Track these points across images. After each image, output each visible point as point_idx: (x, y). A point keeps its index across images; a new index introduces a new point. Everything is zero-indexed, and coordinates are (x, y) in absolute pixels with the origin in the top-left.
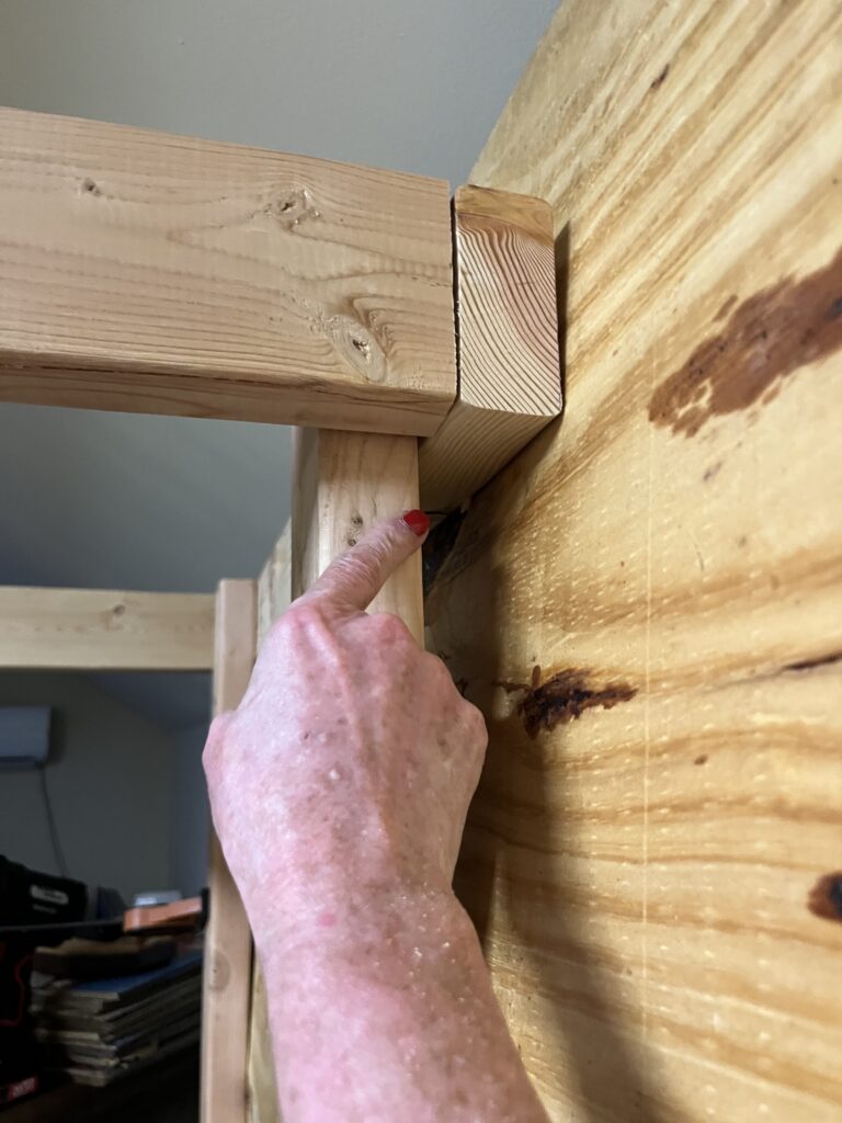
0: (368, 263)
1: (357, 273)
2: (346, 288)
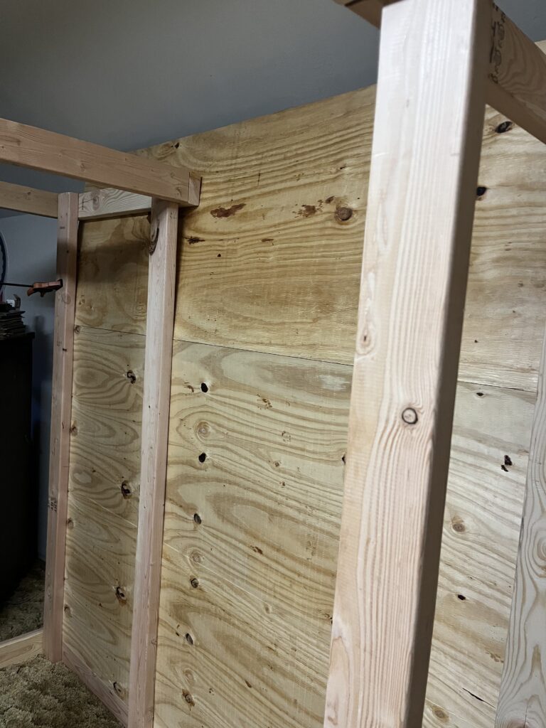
0: (180, 182)
1: (179, 184)
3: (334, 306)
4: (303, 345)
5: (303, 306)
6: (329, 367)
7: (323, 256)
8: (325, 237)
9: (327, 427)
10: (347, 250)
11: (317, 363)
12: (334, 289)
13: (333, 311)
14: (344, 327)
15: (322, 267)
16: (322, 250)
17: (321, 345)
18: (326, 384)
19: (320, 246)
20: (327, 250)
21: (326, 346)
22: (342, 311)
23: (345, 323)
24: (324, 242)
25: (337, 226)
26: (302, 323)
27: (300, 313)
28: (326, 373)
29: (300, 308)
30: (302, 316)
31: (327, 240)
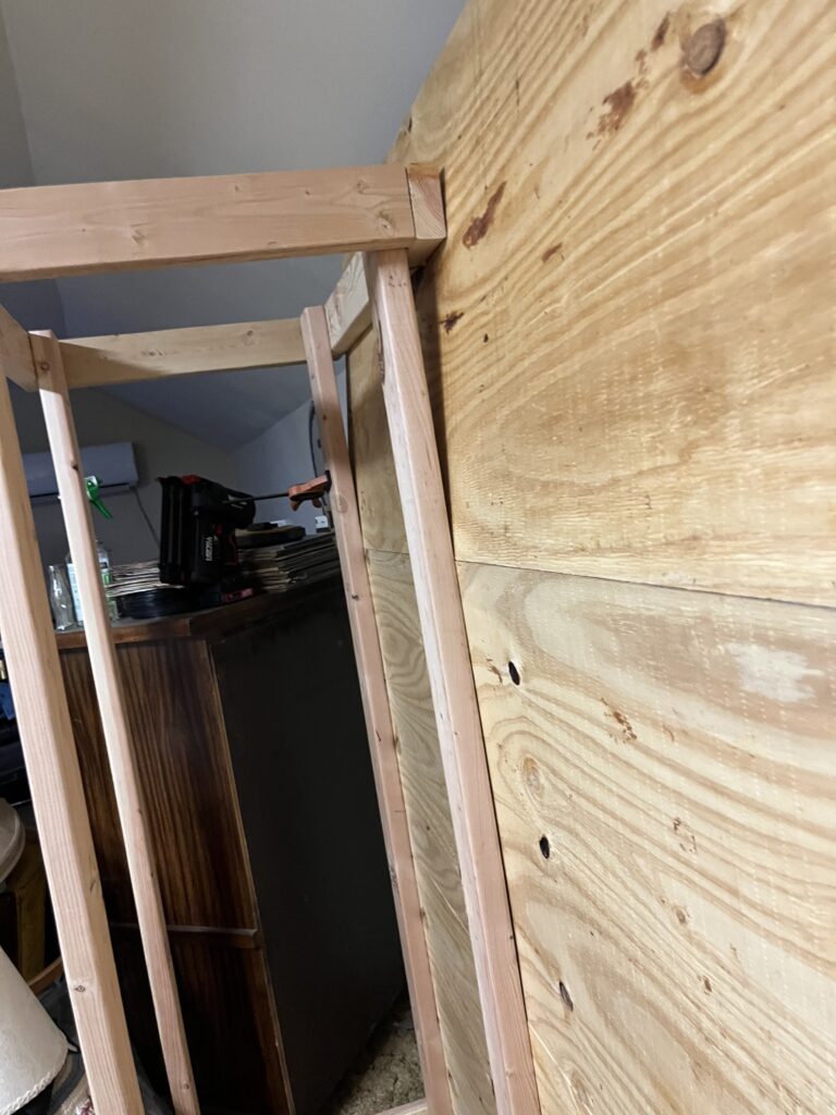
0: (384, 199)
1: (382, 203)
2: (379, 209)
3: (729, 389)
4: (668, 544)
5: (648, 417)
6: (749, 614)
7: (673, 230)
8: (667, 164)
9: (784, 832)
10: (734, 171)
11: (712, 604)
12: (718, 330)
13: (725, 410)
14: (769, 458)
15: (677, 269)
16: (665, 211)
17: (717, 537)
18: (751, 677)
19: (659, 201)
20: (678, 202)
21: (729, 537)
22: (752, 399)
23: (768, 445)
24: (666, 183)
25: (695, 103)
26: (655, 471)
27: (646, 438)
28: (741, 637)
29: (643, 425)
30: (652, 449)
31: (675, 167)
